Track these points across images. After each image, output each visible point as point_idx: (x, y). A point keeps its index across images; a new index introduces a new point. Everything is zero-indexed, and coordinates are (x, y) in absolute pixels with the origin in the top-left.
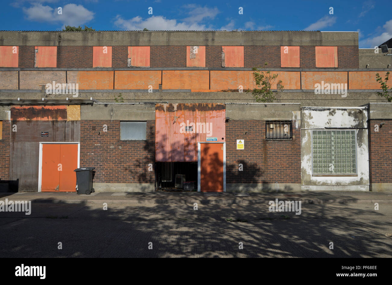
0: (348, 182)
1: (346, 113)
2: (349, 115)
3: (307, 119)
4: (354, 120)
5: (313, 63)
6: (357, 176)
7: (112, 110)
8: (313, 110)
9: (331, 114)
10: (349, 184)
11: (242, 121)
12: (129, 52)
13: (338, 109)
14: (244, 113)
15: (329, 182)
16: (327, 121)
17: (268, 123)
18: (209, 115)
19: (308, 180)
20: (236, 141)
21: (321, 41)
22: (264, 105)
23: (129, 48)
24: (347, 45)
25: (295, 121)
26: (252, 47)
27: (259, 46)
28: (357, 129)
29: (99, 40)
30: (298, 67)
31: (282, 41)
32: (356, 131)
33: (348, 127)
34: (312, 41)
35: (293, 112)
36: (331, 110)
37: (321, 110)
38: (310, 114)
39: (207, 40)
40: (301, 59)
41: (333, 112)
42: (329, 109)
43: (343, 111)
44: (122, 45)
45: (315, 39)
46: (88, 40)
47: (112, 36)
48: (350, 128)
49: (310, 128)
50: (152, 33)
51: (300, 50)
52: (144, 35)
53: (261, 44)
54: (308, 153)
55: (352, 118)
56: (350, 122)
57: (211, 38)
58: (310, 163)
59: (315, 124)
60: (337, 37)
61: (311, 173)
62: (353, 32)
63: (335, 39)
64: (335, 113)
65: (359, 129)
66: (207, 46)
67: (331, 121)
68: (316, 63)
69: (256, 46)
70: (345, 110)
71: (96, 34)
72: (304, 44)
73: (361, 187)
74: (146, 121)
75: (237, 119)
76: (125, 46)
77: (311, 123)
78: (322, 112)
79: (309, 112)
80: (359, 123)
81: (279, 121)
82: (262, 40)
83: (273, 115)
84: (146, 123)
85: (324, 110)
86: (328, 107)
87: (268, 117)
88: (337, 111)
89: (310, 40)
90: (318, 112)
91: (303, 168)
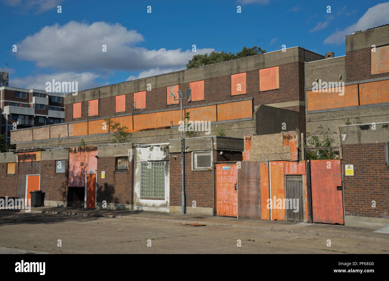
0: (159, 204)
1: (159, 148)
2: (161, 150)
3: (138, 155)
4: (164, 154)
5: (257, 87)
6: (164, 199)
7: (52, 154)
8: (142, 147)
9: (151, 150)
10: (160, 206)
11: (104, 158)
12: (134, 97)
13: (155, 146)
14: (105, 152)
15: (149, 204)
16: (149, 155)
17: (117, 158)
18: (90, 154)
19: (138, 201)
20: (101, 173)
21: (264, 63)
22: (114, 146)
23: (135, 94)
24: (288, 63)
25: (129, 157)
26: (210, 80)
27: (215, 78)
28: (165, 161)
29: (118, 91)
30: (245, 93)
31: (232, 70)
32: (165, 163)
33: (160, 160)
34: (257, 65)
35: (128, 150)
36: (151, 147)
37: (145, 147)
38: (140, 150)
39: (179, 79)
40: (247, 85)
41: (152, 148)
42: (150, 146)
43: (158, 147)
44: (130, 92)
45: (259, 63)
46: (113, 92)
47: (125, 86)
48: (161, 161)
49: (140, 161)
50: (147, 80)
51: (247, 75)
52: (142, 82)
53: (216, 76)
54: (138, 182)
55: (163, 152)
56: (161, 155)
57: (182, 77)
58: (139, 189)
59: (143, 158)
60: (278, 56)
61: (139, 197)
62: (293, 47)
63: (276, 59)
64: (153, 149)
65: (167, 161)
66: (179, 84)
67: (151, 155)
68: (260, 87)
69: (213, 78)
70: (159, 146)
71: (117, 86)
72: (249, 70)
73: (167, 209)
74: (64, 160)
75: (102, 157)
76: (132, 93)
77: (140, 158)
78: (146, 148)
79: (139, 149)
80: (167, 156)
81: (122, 157)
82: (217, 72)
83: (119, 153)
84: (65, 161)
85: (147, 147)
86: (149, 145)
87: (116, 155)
88: (154, 147)
89: (255, 64)
90: (144, 148)
91: (135, 192)
